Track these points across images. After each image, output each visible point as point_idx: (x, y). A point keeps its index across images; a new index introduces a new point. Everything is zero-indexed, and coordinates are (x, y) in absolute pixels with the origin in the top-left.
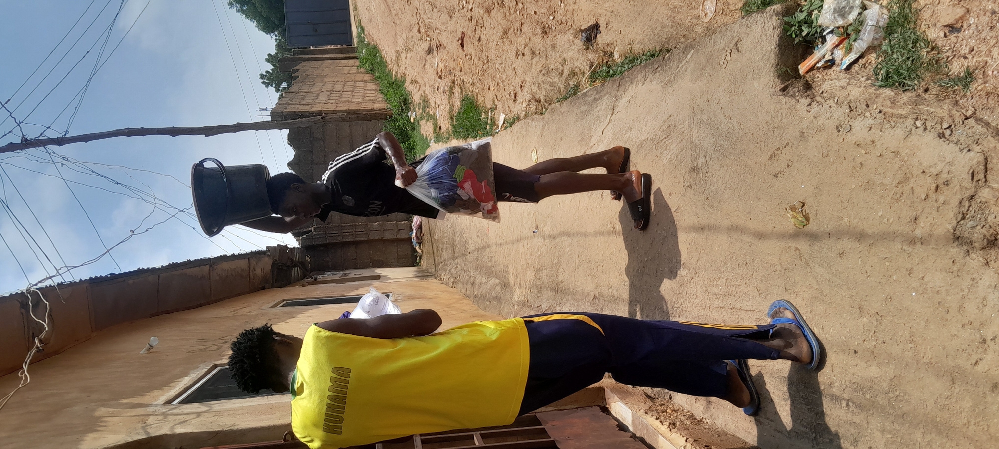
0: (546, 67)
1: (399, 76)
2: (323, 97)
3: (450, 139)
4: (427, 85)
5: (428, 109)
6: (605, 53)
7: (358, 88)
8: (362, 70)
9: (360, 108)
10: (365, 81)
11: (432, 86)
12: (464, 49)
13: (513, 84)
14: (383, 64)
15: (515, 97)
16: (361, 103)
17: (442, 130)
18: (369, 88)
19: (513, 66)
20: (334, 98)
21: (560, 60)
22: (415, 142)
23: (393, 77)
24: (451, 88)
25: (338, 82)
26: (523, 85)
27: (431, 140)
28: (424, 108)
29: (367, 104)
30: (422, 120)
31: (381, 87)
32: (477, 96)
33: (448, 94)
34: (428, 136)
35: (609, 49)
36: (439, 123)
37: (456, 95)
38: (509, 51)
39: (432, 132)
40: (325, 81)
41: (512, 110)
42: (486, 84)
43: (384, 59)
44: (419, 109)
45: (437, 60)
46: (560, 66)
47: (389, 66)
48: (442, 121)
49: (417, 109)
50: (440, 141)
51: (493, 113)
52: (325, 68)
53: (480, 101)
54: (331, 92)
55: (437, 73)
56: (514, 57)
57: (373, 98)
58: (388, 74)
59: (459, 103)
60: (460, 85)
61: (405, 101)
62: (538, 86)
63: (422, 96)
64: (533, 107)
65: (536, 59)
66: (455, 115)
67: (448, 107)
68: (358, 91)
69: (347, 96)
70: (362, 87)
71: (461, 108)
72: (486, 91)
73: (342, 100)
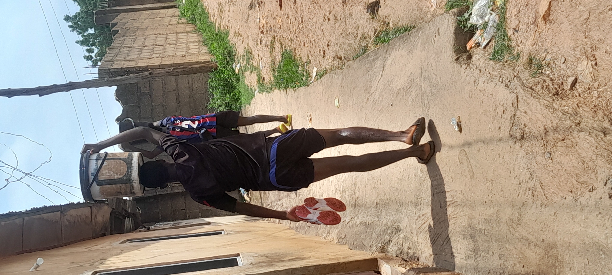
0: (345, 30)
1: (222, 28)
2: (146, 51)
3: (273, 89)
4: (251, 39)
5: (252, 61)
6: (384, 23)
7: (181, 40)
8: (183, 20)
9: (184, 61)
10: (187, 33)
11: (255, 39)
12: (283, 9)
13: (322, 42)
14: (204, 14)
15: (324, 54)
16: (185, 56)
17: (266, 81)
18: (192, 40)
19: (322, 28)
20: (158, 52)
21: (355, 25)
22: (240, 92)
23: (217, 29)
24: (272, 43)
25: (160, 34)
26: (329, 44)
27: (255, 90)
28: (248, 59)
29: (191, 57)
30: (246, 71)
31: (204, 38)
32: (295, 50)
33: (269, 48)
34: (252, 86)
35: (386, 20)
36: (262, 74)
37: (277, 49)
38: (319, 15)
39: (256, 83)
40: (146, 34)
41: (322, 64)
42: (302, 40)
43: (206, 9)
44: (243, 60)
45: (258, 16)
46: (355, 30)
47: (212, 18)
48: (265, 73)
49: (241, 61)
50: (264, 91)
51: (308, 67)
52: (145, 20)
53: (298, 55)
54: (154, 46)
55: (260, 28)
56: (322, 20)
57: (197, 50)
58: (211, 26)
59: (280, 57)
60: (280, 41)
61: (230, 54)
62: (340, 46)
63: (245, 48)
64: (336, 63)
65: (338, 24)
66: (277, 67)
67: (270, 60)
68: (180, 43)
69: (170, 50)
70: (185, 39)
71: (281, 62)
72: (302, 47)
73: (166, 54)
